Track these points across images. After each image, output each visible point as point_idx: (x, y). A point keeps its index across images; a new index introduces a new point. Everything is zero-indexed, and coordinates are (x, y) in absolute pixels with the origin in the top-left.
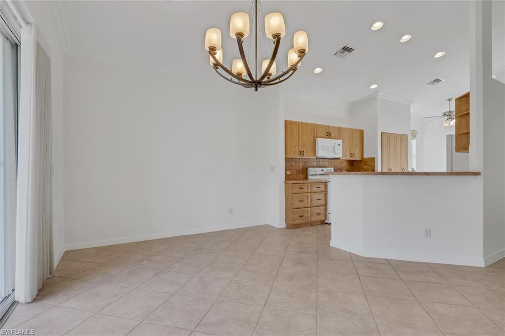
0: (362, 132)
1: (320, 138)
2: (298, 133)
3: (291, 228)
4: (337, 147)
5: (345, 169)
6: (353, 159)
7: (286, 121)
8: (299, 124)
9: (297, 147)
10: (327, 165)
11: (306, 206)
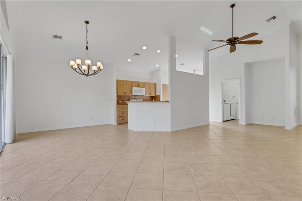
0: (155, 84)
1: (134, 87)
2: (123, 85)
3: (119, 125)
4: (142, 91)
5: (148, 100)
6: (151, 96)
7: (117, 81)
8: (124, 81)
9: (123, 91)
10: (140, 98)
11: (125, 115)
